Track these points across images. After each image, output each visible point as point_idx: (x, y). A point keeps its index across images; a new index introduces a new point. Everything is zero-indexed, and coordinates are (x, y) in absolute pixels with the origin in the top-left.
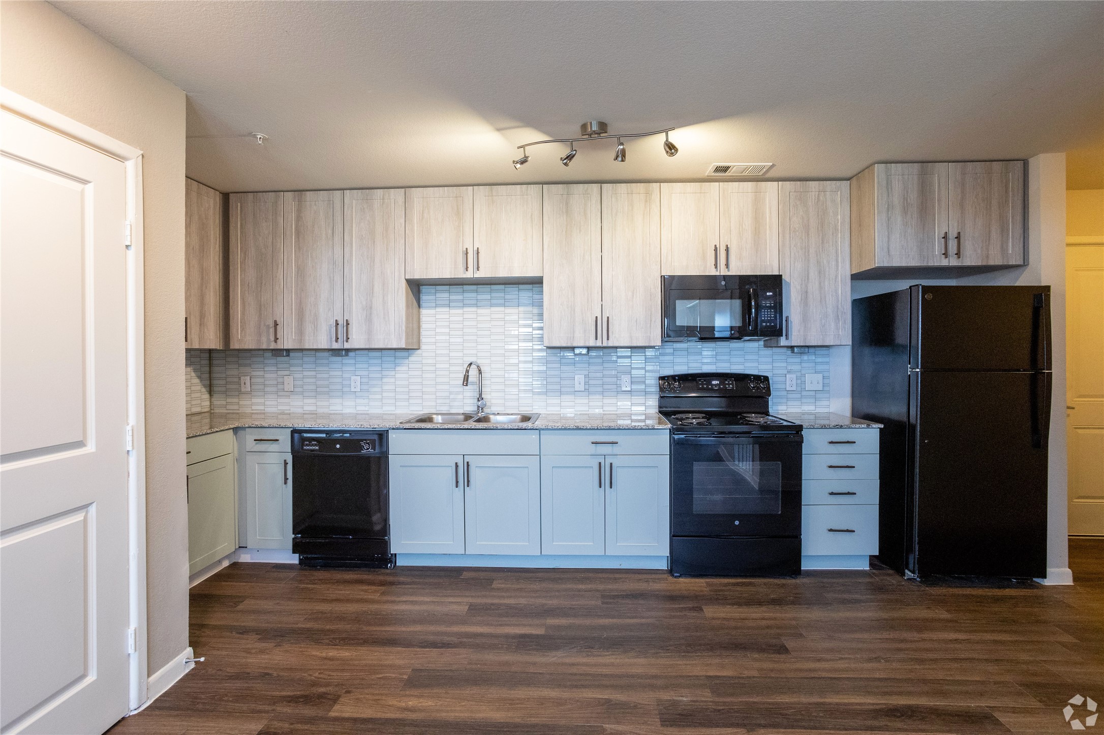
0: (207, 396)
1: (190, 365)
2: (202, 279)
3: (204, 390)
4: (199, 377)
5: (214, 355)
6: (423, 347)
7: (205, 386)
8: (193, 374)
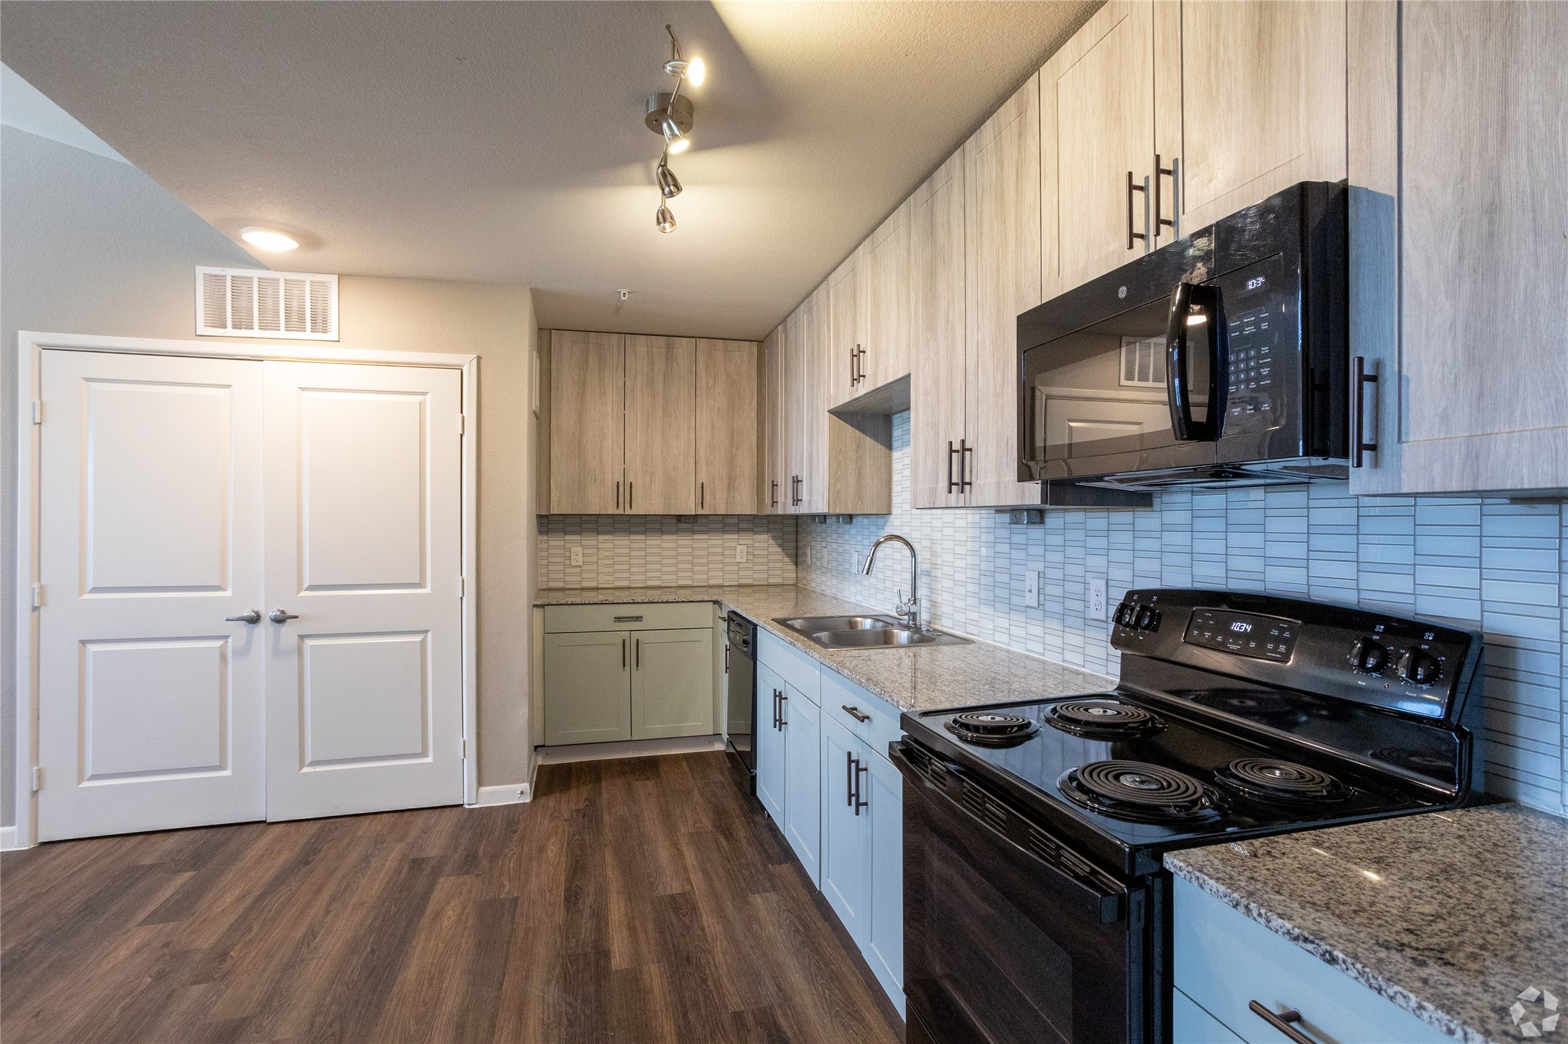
0: (793, 567)
1: (768, 532)
2: (732, 440)
3: (787, 559)
4: (781, 546)
5: (800, 521)
6: (895, 511)
7: (789, 556)
8: (772, 542)
